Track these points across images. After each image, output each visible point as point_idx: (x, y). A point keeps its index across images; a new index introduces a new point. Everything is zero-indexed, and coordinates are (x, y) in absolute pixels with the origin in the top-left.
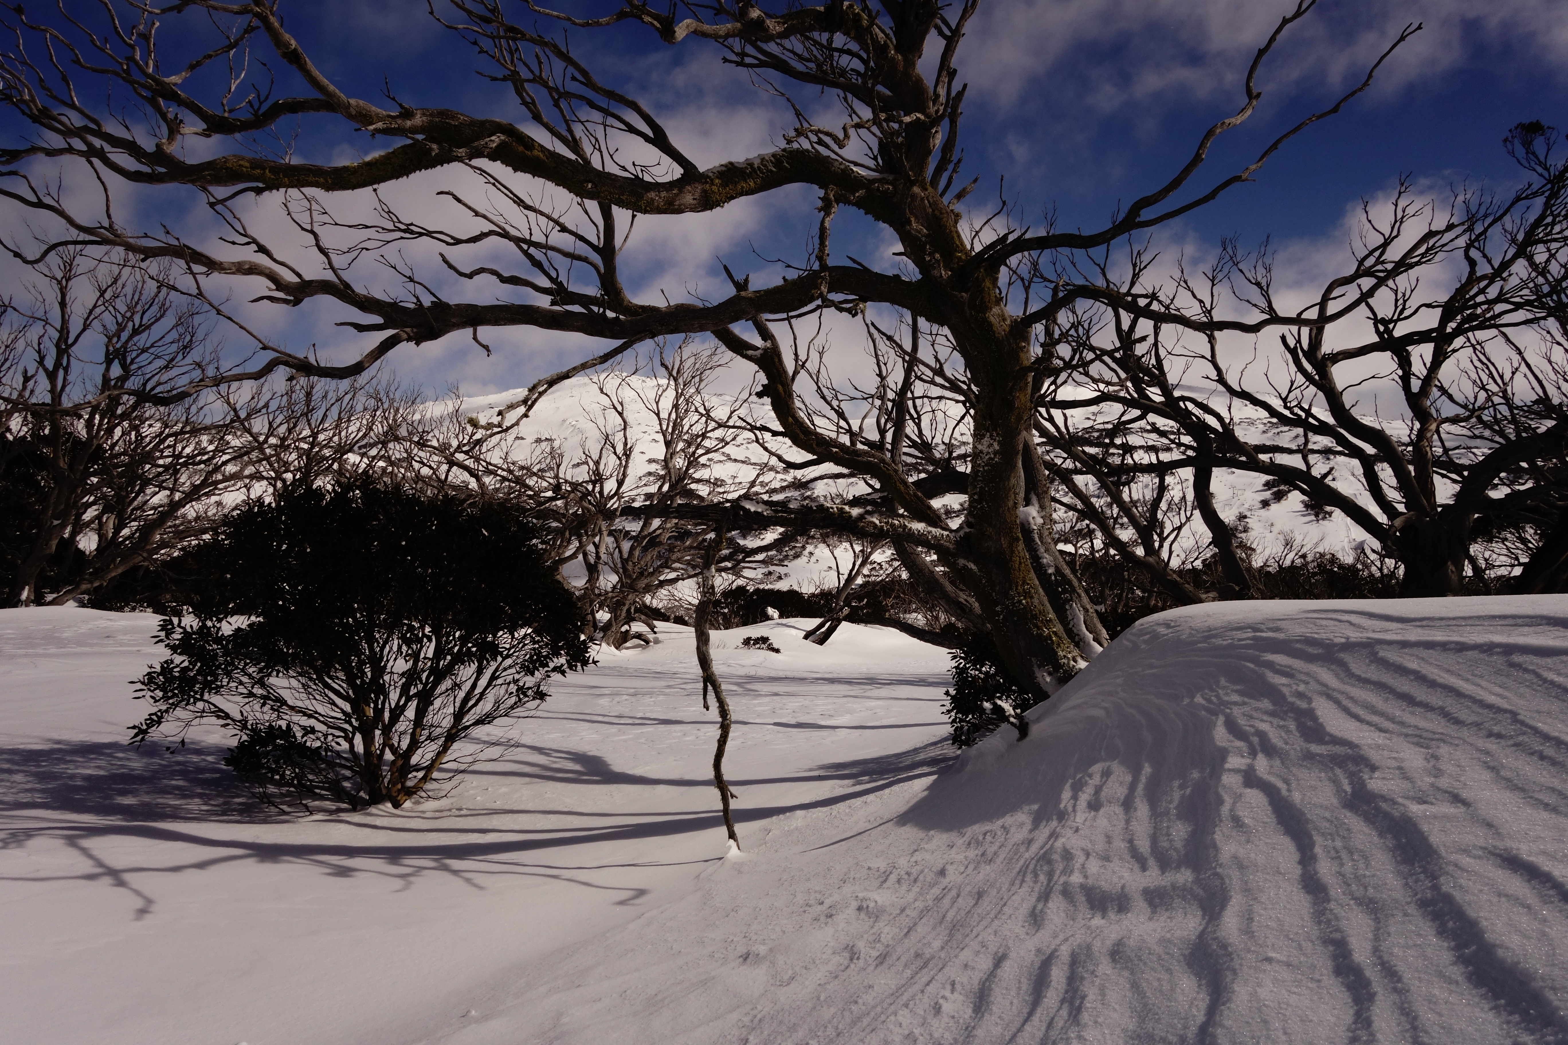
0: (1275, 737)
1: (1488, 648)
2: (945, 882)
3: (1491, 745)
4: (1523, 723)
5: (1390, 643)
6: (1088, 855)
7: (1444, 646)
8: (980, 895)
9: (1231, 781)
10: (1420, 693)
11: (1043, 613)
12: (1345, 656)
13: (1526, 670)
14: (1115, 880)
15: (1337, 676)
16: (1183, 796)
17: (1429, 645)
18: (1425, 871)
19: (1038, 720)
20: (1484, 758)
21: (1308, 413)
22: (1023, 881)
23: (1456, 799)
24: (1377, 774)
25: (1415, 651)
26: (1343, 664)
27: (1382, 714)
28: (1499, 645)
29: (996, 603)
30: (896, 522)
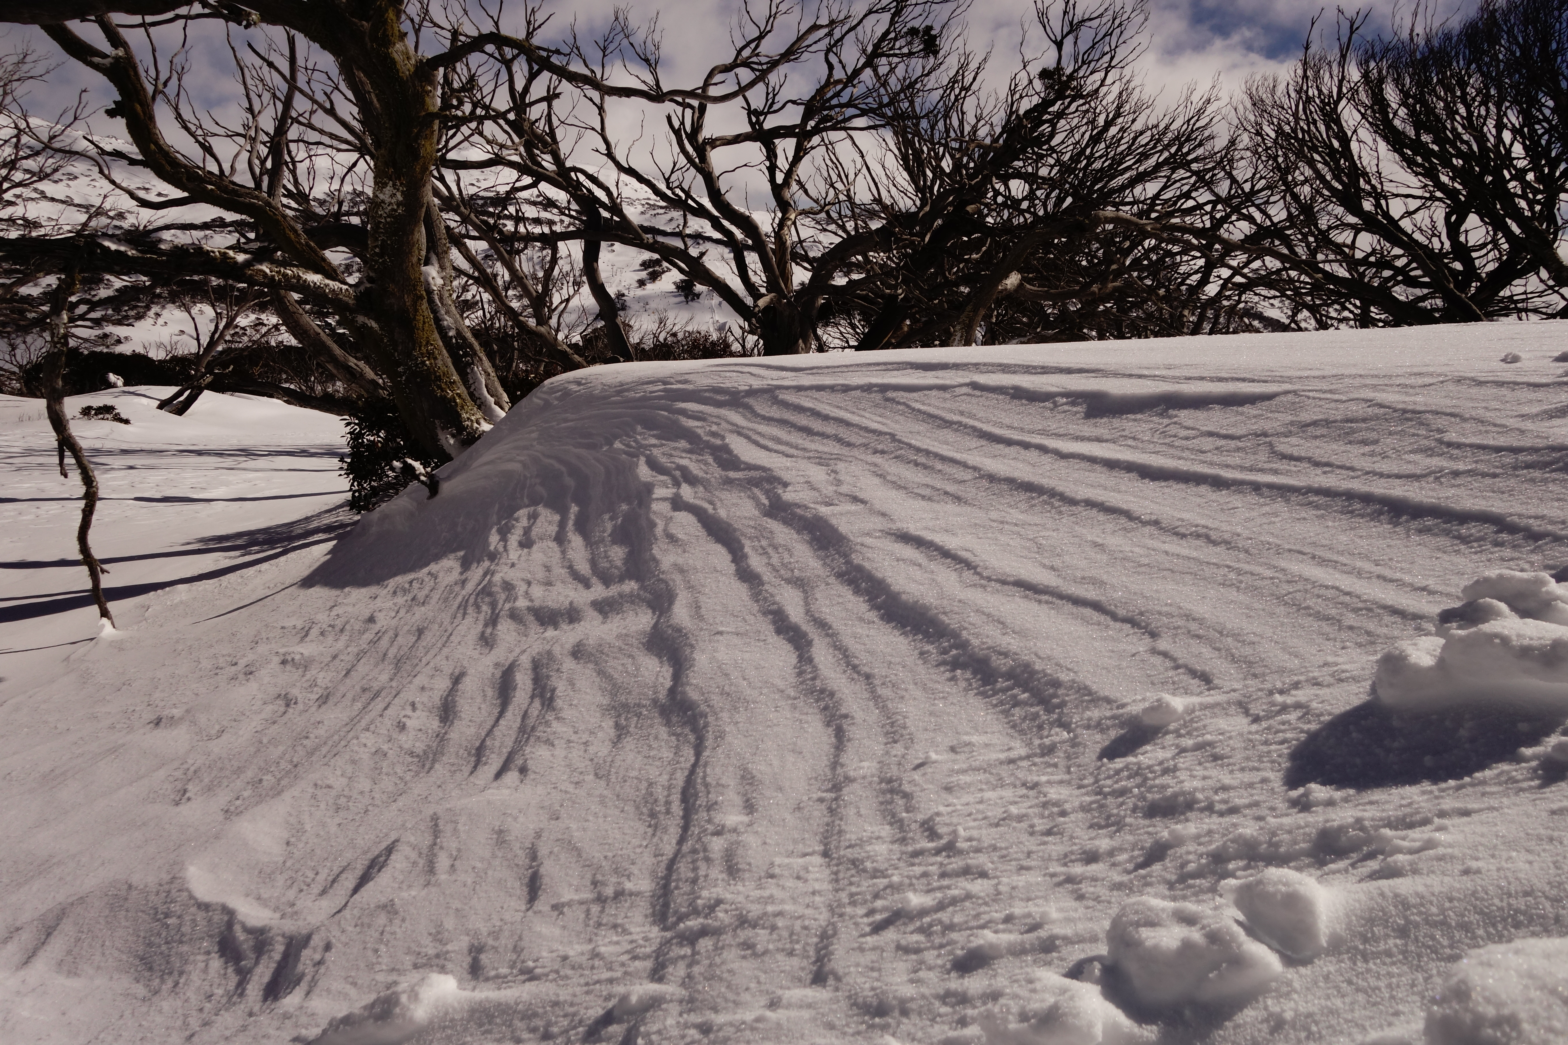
0: (695, 468)
1: (868, 388)
2: (376, 627)
3: (878, 459)
4: (900, 441)
5: (787, 388)
6: (529, 583)
7: (832, 388)
8: (420, 632)
9: (661, 508)
10: (817, 425)
11: (447, 374)
12: (751, 401)
13: (898, 403)
14: (561, 599)
15: (744, 416)
16: (615, 526)
17: (820, 388)
18: (838, 553)
19: (449, 478)
20: (872, 469)
21: (688, 195)
22: (465, 614)
23: (855, 499)
24: (790, 488)
25: (809, 393)
26: (749, 408)
27: (787, 444)
28: (876, 385)
29: (399, 364)
30: (289, 272)
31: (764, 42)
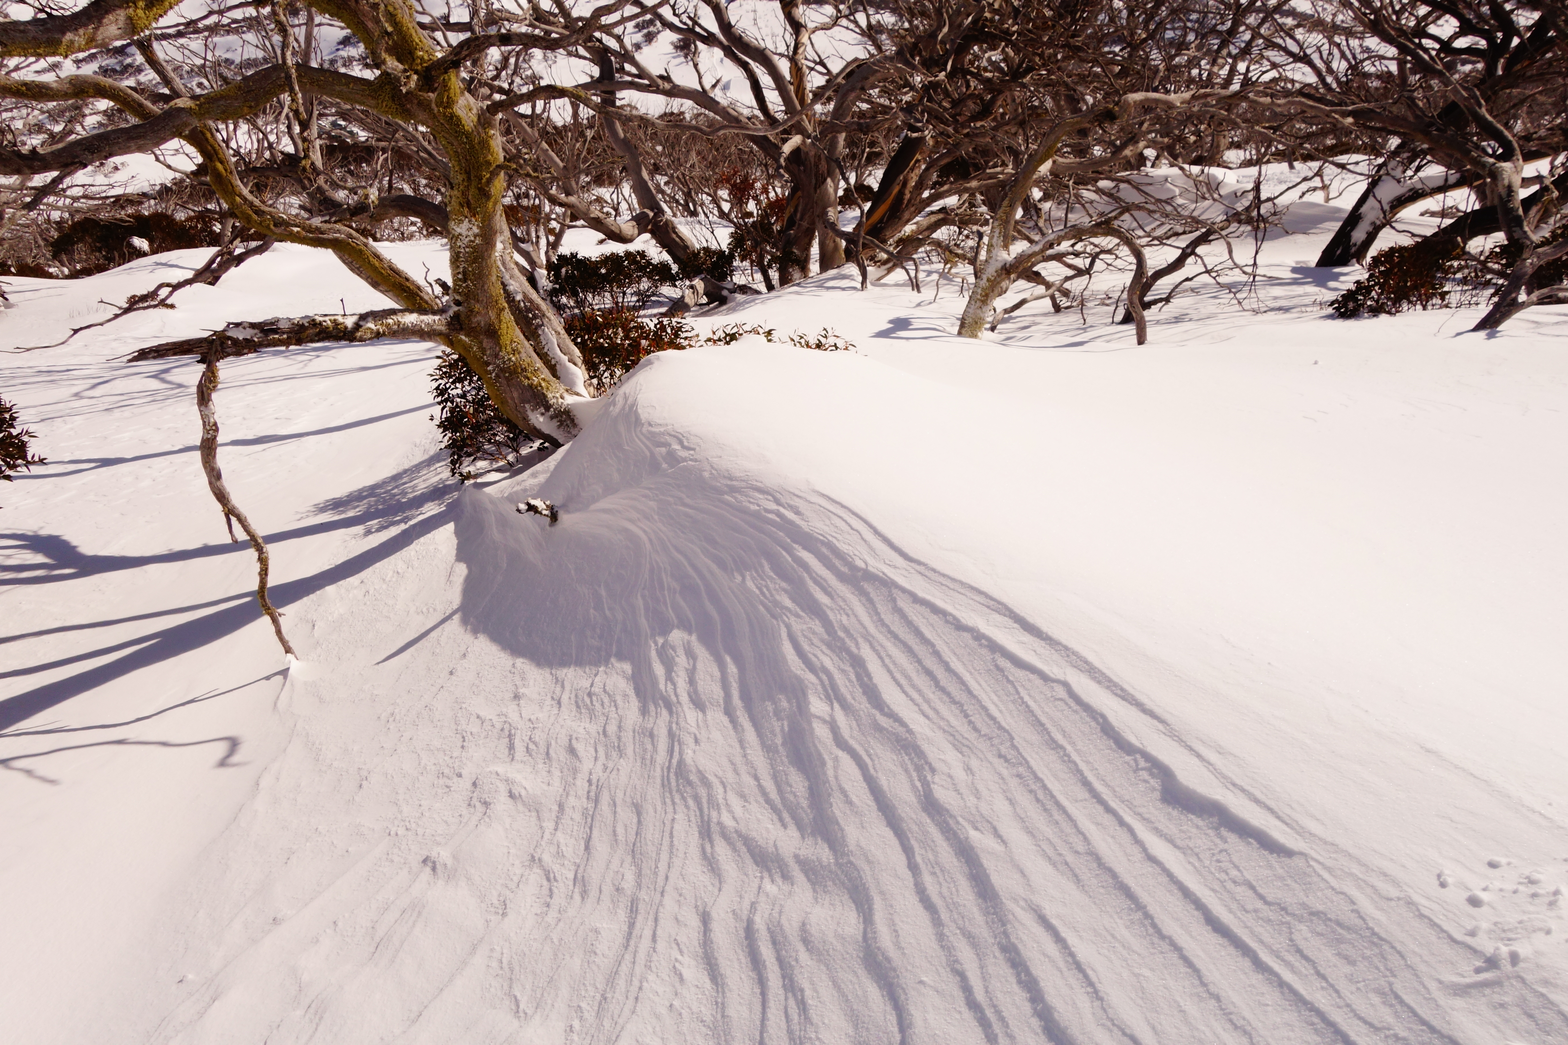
0: (841, 683)
1: (977, 636)
2: (585, 770)
3: (1004, 769)
4: (1018, 750)
5: (902, 589)
6: (723, 785)
7: (944, 616)
8: (637, 810)
9: (822, 733)
11: (531, 364)
12: (871, 591)
13: (1008, 680)
14: (764, 832)
15: (870, 616)
16: (783, 732)
17: (935, 610)
18: (996, 914)
19: (566, 507)
20: (1001, 783)
21: (696, 23)
22: (673, 802)
23: (996, 833)
24: (936, 778)
25: (925, 612)
28: (983, 635)
29: (488, 364)
30: (390, 321)
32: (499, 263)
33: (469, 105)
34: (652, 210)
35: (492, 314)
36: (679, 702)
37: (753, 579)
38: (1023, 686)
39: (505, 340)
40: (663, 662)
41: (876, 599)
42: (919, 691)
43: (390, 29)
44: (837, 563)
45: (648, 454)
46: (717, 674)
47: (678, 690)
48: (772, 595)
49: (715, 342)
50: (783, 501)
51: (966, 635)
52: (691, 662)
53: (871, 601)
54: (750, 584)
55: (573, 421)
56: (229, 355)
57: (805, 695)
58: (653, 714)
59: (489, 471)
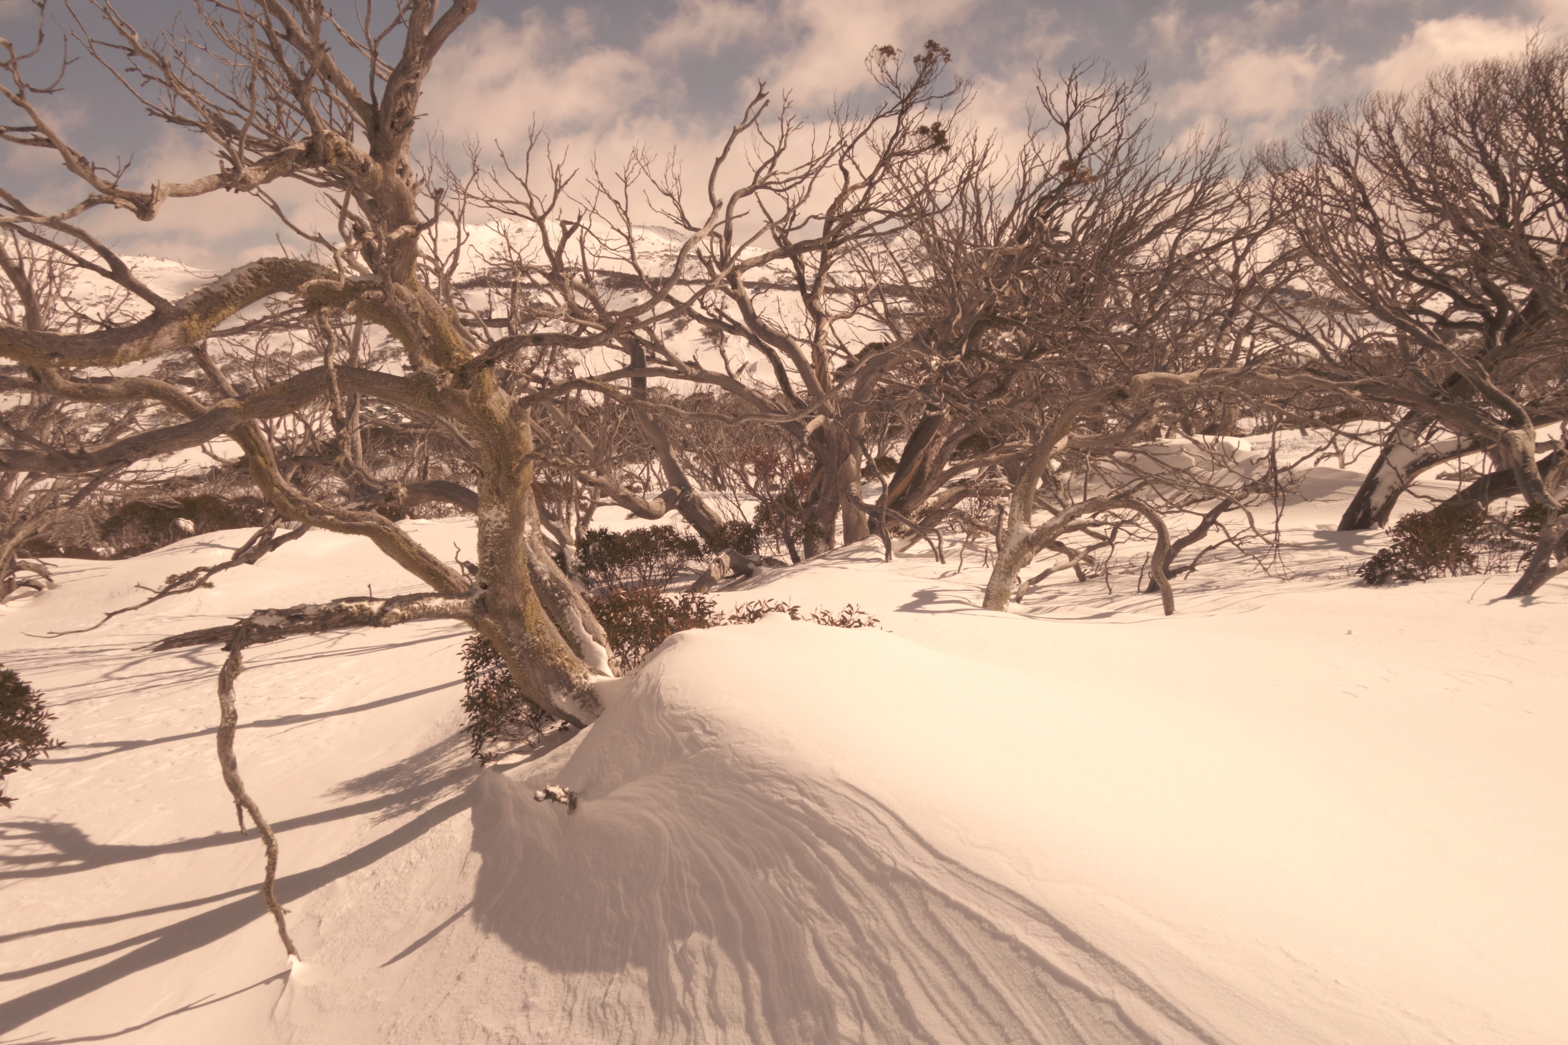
0: (871, 999)
1: (1016, 949)
5: (934, 893)
7: (979, 923)
10: (978, 991)
11: (555, 645)
12: (901, 895)
13: (1051, 997)
15: (900, 921)
17: (967, 914)
19: (586, 794)
21: (723, 315)
25: (959, 918)
29: (511, 645)
30: (416, 606)
31: (779, 160)
32: (528, 544)
33: (502, 399)
34: (680, 487)
35: (518, 597)
36: (697, 1017)
37: (776, 877)
38: (1068, 1006)
39: (530, 621)
40: (681, 970)
41: (906, 902)
42: (955, 1010)
43: (427, 335)
44: (864, 860)
45: (670, 739)
46: (738, 984)
47: (697, 1003)
48: (796, 896)
49: (739, 619)
50: (807, 790)
51: (1004, 945)
52: (711, 970)
53: (900, 904)
54: (773, 882)
55: (596, 700)
56: (254, 642)
57: (832, 1012)
58: (670, 1030)
59: (510, 753)
